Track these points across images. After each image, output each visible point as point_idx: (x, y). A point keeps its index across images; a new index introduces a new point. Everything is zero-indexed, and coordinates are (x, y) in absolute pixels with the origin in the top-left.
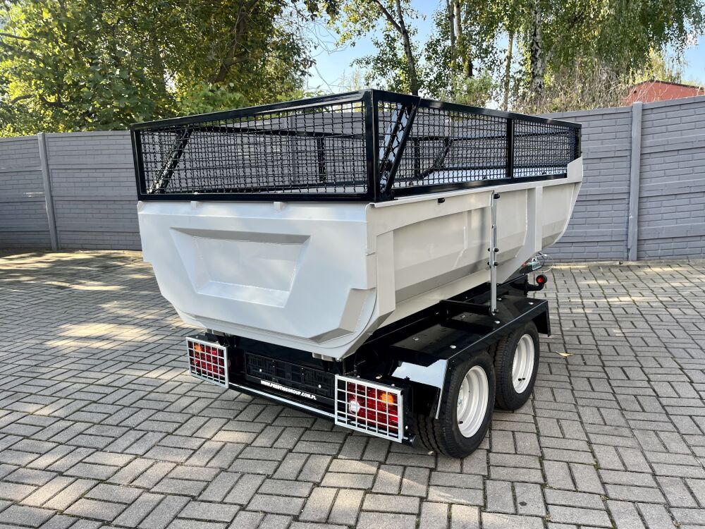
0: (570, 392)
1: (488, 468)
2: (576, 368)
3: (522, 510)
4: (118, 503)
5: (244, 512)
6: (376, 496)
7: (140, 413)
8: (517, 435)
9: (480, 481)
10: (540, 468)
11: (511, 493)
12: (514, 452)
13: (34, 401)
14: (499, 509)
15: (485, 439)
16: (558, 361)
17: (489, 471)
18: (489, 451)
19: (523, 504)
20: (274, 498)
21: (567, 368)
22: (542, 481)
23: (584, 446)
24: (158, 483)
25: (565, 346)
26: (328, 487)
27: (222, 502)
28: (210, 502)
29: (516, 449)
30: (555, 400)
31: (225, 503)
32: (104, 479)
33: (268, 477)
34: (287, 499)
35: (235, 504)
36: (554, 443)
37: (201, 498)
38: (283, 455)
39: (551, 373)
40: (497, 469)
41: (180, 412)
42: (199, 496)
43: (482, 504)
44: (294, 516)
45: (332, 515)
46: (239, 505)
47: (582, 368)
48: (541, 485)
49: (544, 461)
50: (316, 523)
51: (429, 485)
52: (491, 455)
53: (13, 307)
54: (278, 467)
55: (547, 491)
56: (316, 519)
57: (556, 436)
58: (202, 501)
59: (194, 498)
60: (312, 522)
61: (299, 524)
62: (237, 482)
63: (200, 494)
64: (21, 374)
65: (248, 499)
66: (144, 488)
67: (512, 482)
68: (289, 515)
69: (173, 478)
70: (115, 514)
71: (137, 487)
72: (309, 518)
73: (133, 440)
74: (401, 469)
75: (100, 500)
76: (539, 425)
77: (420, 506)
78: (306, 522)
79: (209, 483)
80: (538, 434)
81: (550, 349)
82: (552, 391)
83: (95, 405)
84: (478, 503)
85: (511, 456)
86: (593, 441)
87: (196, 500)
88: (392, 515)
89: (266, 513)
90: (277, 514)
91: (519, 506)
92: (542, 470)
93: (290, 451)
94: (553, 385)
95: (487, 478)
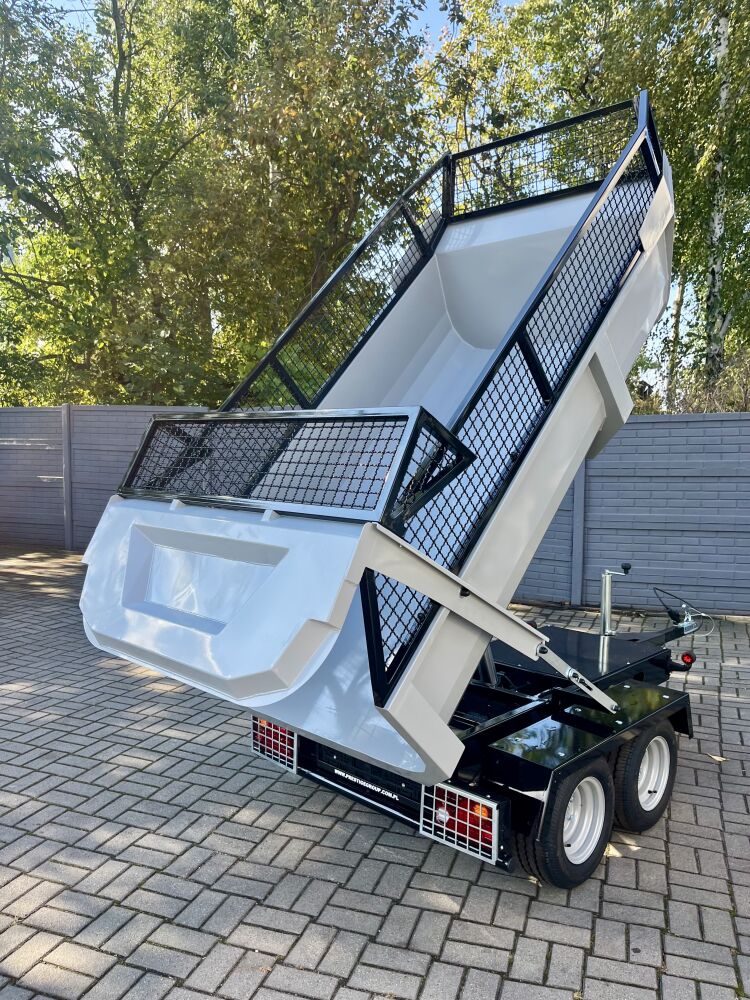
0: (718, 812)
1: (601, 903)
2: (731, 779)
3: (634, 957)
4: (177, 898)
5: (314, 925)
6: (465, 923)
7: (191, 789)
8: (642, 865)
9: (590, 919)
10: (663, 908)
11: (624, 937)
12: (634, 887)
13: (72, 763)
14: (607, 955)
15: (599, 866)
16: (710, 767)
17: (601, 907)
18: (604, 882)
19: (637, 951)
20: (348, 913)
21: (719, 778)
22: (663, 926)
23: (723, 886)
24: (218, 879)
25: (721, 746)
26: (409, 906)
27: (290, 911)
28: (277, 908)
29: (637, 883)
30: (696, 821)
31: (294, 912)
32: (161, 868)
33: (341, 886)
34: (362, 915)
35: (305, 915)
36: (687, 879)
37: (266, 902)
38: (357, 860)
39: (697, 784)
40: (611, 905)
41: (237, 793)
42: (264, 900)
43: (589, 947)
44: (370, 936)
45: (413, 941)
46: (309, 916)
47: (739, 780)
48: (662, 930)
49: (670, 902)
50: (396, 947)
51: (527, 918)
52: (605, 887)
53: (30, 631)
54: (351, 876)
55: (668, 938)
56: (395, 943)
57: (691, 870)
58: (268, 907)
59: (259, 902)
60: (391, 946)
61: (377, 946)
62: (305, 888)
63: (266, 898)
64: (52, 726)
65: (318, 910)
66: (204, 884)
67: (628, 924)
68: (364, 935)
69: (234, 875)
70: (176, 911)
71: (196, 882)
72: (387, 941)
73: (187, 823)
74: (495, 893)
75: (158, 893)
76: (671, 854)
77: (515, 941)
78: (383, 944)
79: (274, 885)
80: (668, 867)
81: (699, 749)
82: (695, 809)
83: (140, 774)
84: (583, 944)
85: (631, 891)
86: (734, 881)
87: (261, 905)
88: (482, 948)
89: (339, 929)
90: (351, 931)
91: (632, 953)
92: (666, 913)
93: (365, 856)
94: (697, 800)
95: (598, 915)
